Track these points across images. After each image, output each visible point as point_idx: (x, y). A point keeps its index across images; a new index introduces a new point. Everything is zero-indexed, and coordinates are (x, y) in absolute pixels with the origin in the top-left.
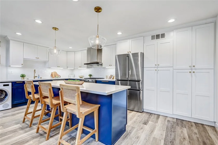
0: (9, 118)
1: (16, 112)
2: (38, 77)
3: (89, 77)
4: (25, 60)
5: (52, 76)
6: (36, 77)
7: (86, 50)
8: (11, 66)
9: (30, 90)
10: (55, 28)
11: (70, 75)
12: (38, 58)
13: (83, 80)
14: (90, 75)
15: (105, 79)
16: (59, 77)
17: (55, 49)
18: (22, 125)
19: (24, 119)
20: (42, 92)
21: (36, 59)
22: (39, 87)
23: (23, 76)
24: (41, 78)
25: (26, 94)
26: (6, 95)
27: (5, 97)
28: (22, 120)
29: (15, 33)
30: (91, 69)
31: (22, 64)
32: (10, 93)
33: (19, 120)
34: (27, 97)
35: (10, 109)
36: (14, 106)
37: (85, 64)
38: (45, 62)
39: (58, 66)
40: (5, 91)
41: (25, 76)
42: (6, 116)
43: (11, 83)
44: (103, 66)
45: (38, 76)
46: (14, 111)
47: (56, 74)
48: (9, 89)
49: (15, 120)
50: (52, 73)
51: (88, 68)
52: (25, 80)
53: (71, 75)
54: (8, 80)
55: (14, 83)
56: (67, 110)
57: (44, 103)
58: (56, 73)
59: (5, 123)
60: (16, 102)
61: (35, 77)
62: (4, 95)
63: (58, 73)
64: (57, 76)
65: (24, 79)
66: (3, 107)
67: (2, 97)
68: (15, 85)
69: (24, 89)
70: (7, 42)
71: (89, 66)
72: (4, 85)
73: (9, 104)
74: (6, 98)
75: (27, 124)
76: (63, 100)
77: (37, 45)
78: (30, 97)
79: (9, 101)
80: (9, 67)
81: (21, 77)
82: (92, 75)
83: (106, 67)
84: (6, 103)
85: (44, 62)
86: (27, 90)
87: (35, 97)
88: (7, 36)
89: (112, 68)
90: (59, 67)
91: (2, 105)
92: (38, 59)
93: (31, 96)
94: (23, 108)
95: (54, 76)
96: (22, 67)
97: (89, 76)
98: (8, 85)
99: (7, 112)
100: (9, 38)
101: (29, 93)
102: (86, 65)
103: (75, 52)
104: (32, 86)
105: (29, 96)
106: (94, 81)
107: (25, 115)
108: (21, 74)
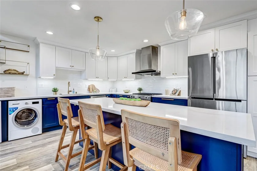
0: (39, 150)
1: (47, 140)
2: (72, 92)
3: (138, 92)
4: (58, 70)
5: (89, 91)
6: (71, 91)
7: (134, 53)
8: (41, 77)
9: (65, 113)
10: (99, 17)
11: (111, 89)
12: (73, 66)
13: (131, 97)
14: (140, 90)
15: (164, 96)
16: (98, 91)
17: (98, 50)
18: (54, 166)
19: (58, 156)
20: (84, 119)
21: (71, 67)
22: (79, 110)
23: (55, 90)
24: (76, 93)
25: (60, 118)
26: (36, 116)
27: (34, 119)
28: (55, 155)
29: (46, 32)
30: (140, 80)
31: (54, 75)
32: (40, 113)
33: (51, 156)
34: (61, 123)
35: (41, 134)
36: (45, 130)
37: (133, 73)
38: (81, 71)
39: (96, 77)
40: (34, 111)
41: (58, 91)
42: (35, 147)
43: (41, 100)
44: (162, 75)
45: (72, 90)
46: (45, 139)
47: (94, 88)
48: (38, 108)
49: (45, 155)
50: (89, 86)
51: (136, 78)
52: (58, 95)
53: (113, 90)
54: (38, 96)
55: (45, 100)
56: (134, 161)
57: (87, 137)
58: (94, 86)
59: (32, 160)
60: (47, 125)
61: (69, 91)
62: (34, 116)
63: (97, 87)
64: (95, 90)
65: (56, 94)
66: (32, 131)
67: (31, 119)
68: (46, 102)
69: (57, 108)
70: (37, 46)
71: (138, 75)
72: (34, 103)
73: (39, 127)
74: (36, 120)
75: (61, 165)
76: (127, 142)
77: (72, 49)
78: (65, 124)
79: (38, 124)
80: (39, 79)
81: (53, 91)
82: (142, 89)
83: (166, 77)
84: (35, 126)
85: (79, 71)
86: (61, 112)
87: (73, 125)
88: (36, 38)
89: (176, 78)
90: (98, 77)
91: (31, 129)
92: (73, 68)
93: (66, 121)
94: (55, 134)
95: (91, 90)
96: (54, 79)
97: (138, 90)
98: (38, 103)
99: (37, 140)
100: (39, 40)
101: (64, 117)
102: (134, 75)
103: (117, 57)
104: (68, 107)
105: (63, 121)
106: (149, 98)
107: (59, 151)
108: (53, 88)
